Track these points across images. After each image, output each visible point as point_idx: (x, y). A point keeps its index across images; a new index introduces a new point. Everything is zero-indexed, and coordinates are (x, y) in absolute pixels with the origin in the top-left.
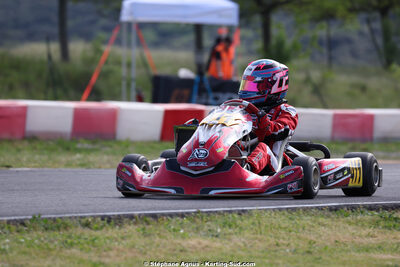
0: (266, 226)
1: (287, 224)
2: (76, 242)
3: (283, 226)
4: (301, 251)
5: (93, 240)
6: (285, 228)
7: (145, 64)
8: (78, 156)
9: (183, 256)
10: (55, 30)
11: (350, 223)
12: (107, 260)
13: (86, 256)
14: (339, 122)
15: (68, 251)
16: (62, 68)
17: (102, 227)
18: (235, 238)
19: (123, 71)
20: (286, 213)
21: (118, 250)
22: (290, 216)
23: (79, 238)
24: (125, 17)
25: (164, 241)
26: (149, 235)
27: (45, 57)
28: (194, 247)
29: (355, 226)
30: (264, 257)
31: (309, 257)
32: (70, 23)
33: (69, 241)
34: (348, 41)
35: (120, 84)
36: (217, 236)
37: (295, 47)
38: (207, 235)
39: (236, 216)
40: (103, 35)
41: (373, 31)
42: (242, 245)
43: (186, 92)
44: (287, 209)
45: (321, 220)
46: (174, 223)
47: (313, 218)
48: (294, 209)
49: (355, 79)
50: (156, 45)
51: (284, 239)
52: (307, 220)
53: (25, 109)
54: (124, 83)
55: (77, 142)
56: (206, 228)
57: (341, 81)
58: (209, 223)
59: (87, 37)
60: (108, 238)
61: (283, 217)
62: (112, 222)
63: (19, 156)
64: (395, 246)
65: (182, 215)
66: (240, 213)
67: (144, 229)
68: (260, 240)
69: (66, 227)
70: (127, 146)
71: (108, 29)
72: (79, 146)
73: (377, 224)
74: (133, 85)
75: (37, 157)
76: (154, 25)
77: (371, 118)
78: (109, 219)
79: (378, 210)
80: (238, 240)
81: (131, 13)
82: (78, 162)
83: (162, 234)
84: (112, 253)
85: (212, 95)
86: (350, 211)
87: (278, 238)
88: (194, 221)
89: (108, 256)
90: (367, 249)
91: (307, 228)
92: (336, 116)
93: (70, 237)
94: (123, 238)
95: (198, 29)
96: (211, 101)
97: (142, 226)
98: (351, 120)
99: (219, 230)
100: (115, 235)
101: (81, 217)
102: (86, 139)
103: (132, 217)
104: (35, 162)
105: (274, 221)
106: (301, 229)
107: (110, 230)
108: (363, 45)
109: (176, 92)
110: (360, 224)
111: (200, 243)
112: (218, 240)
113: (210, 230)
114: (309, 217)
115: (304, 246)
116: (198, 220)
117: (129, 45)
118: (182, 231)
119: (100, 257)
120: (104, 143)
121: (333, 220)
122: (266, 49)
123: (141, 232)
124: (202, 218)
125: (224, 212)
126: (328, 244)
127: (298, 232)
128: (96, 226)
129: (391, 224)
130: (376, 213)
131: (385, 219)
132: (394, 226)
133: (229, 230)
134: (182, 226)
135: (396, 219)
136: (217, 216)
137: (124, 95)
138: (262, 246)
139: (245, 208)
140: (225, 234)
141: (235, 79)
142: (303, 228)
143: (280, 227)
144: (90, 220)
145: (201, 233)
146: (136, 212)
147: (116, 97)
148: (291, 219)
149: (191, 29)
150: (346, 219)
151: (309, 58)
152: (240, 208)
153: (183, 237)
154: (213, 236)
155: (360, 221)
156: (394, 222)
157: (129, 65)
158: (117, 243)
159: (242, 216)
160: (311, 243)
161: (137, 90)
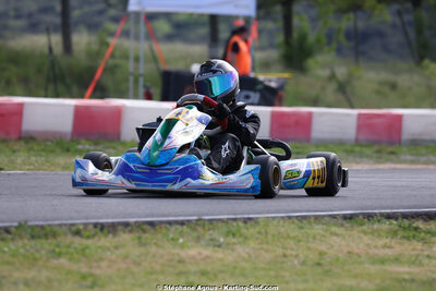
0: (274, 236)
1: (295, 232)
2: (64, 250)
3: (292, 235)
4: (310, 263)
5: (83, 250)
6: (294, 238)
7: (154, 59)
9: (181, 267)
10: (58, 20)
11: (365, 233)
12: (98, 272)
13: (74, 267)
14: (364, 123)
15: (56, 262)
16: (64, 61)
17: (94, 236)
18: (239, 248)
19: (131, 66)
20: (296, 221)
21: (110, 261)
22: (301, 225)
23: (69, 247)
24: (133, 7)
25: (161, 251)
26: (145, 245)
28: (193, 258)
29: (370, 236)
30: (270, 269)
31: (319, 270)
32: (75, 14)
33: (57, 250)
34: (381, 34)
35: (127, 80)
36: (219, 246)
37: (318, 41)
38: (209, 245)
39: (241, 224)
40: (112, 27)
41: (403, 24)
42: (246, 256)
44: (297, 217)
45: (334, 229)
46: (173, 231)
47: (325, 227)
48: (304, 217)
49: (384, 76)
50: (169, 38)
51: (292, 249)
52: (318, 229)
53: (21, 105)
54: (131, 79)
55: (79, 144)
56: (207, 237)
57: (369, 77)
58: (211, 232)
59: (93, 27)
60: (100, 247)
61: (292, 226)
62: (105, 231)
63: (13, 158)
64: (413, 258)
65: (182, 223)
66: (246, 221)
67: (139, 238)
68: (266, 251)
69: (54, 235)
71: (116, 20)
72: (80, 147)
73: (394, 234)
74: (141, 80)
75: (33, 159)
76: (167, 16)
77: (399, 117)
78: (102, 227)
79: (396, 219)
80: (242, 251)
81: (139, 3)
83: (160, 243)
84: (104, 264)
86: (366, 220)
87: (286, 249)
88: (195, 230)
89: (99, 267)
90: (383, 261)
91: (318, 237)
92: (360, 116)
93: (58, 246)
94: (116, 248)
95: (214, 20)
97: (137, 235)
99: (222, 240)
100: (108, 245)
101: (72, 225)
102: (88, 140)
103: (127, 224)
104: (31, 164)
105: (282, 230)
106: (311, 239)
107: (103, 239)
108: (396, 39)
109: (188, 89)
110: (377, 234)
111: (200, 254)
112: (220, 250)
113: (212, 240)
114: (321, 226)
115: (313, 257)
116: (200, 229)
117: (137, 38)
118: (181, 240)
119: (91, 267)
120: (107, 144)
121: (347, 229)
122: (287, 42)
123: (136, 241)
124: (204, 226)
125: (229, 219)
126: (340, 255)
127: (308, 242)
128: (87, 233)
129: (411, 234)
130: (395, 222)
131: (404, 228)
132: (414, 237)
133: (232, 240)
134: (181, 234)
135: (416, 229)
136: (220, 224)
137: (131, 93)
138: (268, 256)
139: (251, 216)
140: (228, 244)
141: (252, 75)
142: (314, 238)
143: (289, 237)
144: (81, 227)
145: (203, 242)
146: (132, 220)
147: (122, 95)
148: (301, 228)
149: (206, 19)
150: (361, 228)
151: (333, 53)
152: (246, 216)
153: (182, 246)
154: (215, 246)
155: (377, 230)
156: (414, 233)
157: (137, 59)
158: (109, 253)
159: (249, 225)
160: (321, 254)
161: (145, 86)
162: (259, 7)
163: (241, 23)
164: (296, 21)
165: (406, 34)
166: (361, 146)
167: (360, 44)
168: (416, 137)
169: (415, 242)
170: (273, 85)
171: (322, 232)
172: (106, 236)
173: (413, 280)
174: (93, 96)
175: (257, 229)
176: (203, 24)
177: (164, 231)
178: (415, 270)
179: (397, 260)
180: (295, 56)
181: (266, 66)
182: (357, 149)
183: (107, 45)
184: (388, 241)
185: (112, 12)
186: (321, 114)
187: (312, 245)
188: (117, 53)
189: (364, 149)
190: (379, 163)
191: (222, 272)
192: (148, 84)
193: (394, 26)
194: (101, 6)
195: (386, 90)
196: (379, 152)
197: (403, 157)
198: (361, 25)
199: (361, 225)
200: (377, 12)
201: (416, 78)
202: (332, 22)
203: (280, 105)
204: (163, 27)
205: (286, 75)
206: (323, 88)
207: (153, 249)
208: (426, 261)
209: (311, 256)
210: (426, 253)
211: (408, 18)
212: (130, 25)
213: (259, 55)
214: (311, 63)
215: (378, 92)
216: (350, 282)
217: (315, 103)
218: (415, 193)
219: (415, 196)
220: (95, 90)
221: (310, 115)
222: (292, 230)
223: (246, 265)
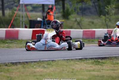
0: (60, 65)
5: (8, 70)
6: (65, 65)
7: (28, 17)
8: (7, 44)
9: (35, 74)
11: (85, 63)
12: (12, 76)
14: (85, 33)
16: (3, 18)
17: (11, 66)
19: (21, 19)
24: (21, 3)
25: (29, 70)
28: (38, 71)
30: (59, 74)
31: (72, 74)
32: (6, 5)
33: (1, 70)
34: (89, 9)
35: (20, 23)
36: (45, 68)
37: (72, 11)
39: (51, 62)
40: (16, 8)
41: (95, 6)
42: (53, 70)
43: (39, 25)
44: (66, 59)
45: (76, 62)
46: (32, 64)
47: (74, 62)
48: (68, 59)
49: (90, 20)
50: (32, 11)
51: (65, 68)
52: (72, 62)
56: (42, 65)
57: (86, 20)
58: (43, 64)
59: (10, 8)
60: (12, 69)
61: (65, 62)
62: (14, 64)
64: (98, 70)
65: (35, 62)
66: (52, 61)
67: (23, 66)
68: (58, 69)
70: (21, 41)
71: (17, 6)
72: (7, 41)
73: (93, 63)
74: (24, 22)
76: (31, 5)
77: (94, 31)
78: (13, 63)
80: (51, 69)
81: (23, 2)
82: (7, 46)
84: (14, 74)
85: (47, 26)
86: (85, 60)
88: (38, 64)
89: (13, 74)
90: (90, 71)
91: (72, 65)
92: (84, 31)
93: (1, 69)
94: (17, 69)
96: (47, 27)
97: (23, 65)
98: (88, 32)
99: (46, 66)
100: (15, 68)
101: (5, 63)
102: (9, 39)
103: (20, 63)
105: (62, 63)
106: (70, 65)
107: (13, 67)
108: (93, 10)
109: (37, 25)
111: (40, 70)
112: (45, 69)
113: (43, 66)
114: (73, 62)
116: (40, 63)
117: (22, 11)
118: (35, 67)
119: (10, 75)
120: (15, 40)
121: (80, 62)
122: (63, 11)
124: (41, 63)
125: (48, 60)
126: (78, 70)
128: (9, 65)
129: (97, 63)
130: (93, 60)
131: (96, 62)
132: (98, 64)
133: (48, 66)
134: (35, 65)
135: (99, 62)
136: (45, 62)
137: (21, 26)
139: (54, 59)
140: (48, 67)
142: (71, 65)
143: (64, 65)
144: (7, 64)
145: (41, 67)
146: (21, 61)
147: (19, 27)
148: (67, 62)
149: (41, 6)
150: (84, 62)
151: (76, 14)
152: (52, 59)
153: (35, 68)
154: (44, 68)
155: (88, 62)
156: (98, 63)
157: (22, 17)
158: (15, 71)
159: (53, 62)
160: (73, 69)
161: (25, 24)
162: (55, 2)
164: (66, 5)
165: (96, 8)
166: (84, 39)
167: (83, 11)
168: (99, 37)
169: (99, 66)
171: (73, 63)
172: (14, 66)
173: (98, 76)
174: (10, 28)
176: (41, 7)
177: (30, 64)
178: (99, 73)
179: (94, 70)
180: (66, 15)
181: (58, 18)
183: (14, 13)
184: (91, 65)
185: (16, 4)
186: (73, 31)
187: (71, 67)
188: (17, 15)
190: (89, 44)
191: (46, 75)
192: (26, 24)
193: (93, 6)
194: (13, 3)
195: (91, 24)
196: (89, 41)
197: (95, 42)
198: (83, 6)
199: (84, 61)
200: (88, 2)
201: (99, 20)
202: (76, 6)
204: (30, 8)
205: (63, 20)
206: (74, 24)
207: (27, 69)
208: (102, 71)
209: (70, 70)
210: (102, 68)
211: (96, 4)
212: (20, 8)
213: (56, 15)
214: (70, 17)
215: (88, 24)
216: (81, 77)
217: (71, 28)
218: (98, 52)
219: (99, 53)
220: (11, 26)
221: (70, 31)
222: (65, 63)
223: (52, 73)
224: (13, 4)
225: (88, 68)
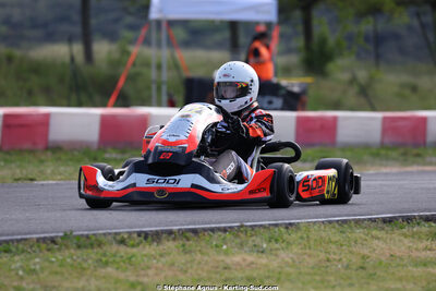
0: (316, 240)
1: (337, 237)
2: (111, 260)
3: (333, 239)
4: (354, 267)
5: (130, 259)
6: (336, 242)
7: (176, 66)
9: (227, 274)
10: (78, 29)
11: (405, 236)
12: (145, 280)
13: (122, 276)
14: (389, 126)
15: (103, 271)
17: (138, 244)
18: (282, 254)
19: (153, 74)
20: (337, 226)
21: (157, 268)
22: (341, 229)
25: (206, 258)
26: (190, 252)
27: (67, 59)
28: (238, 264)
29: (411, 239)
30: (315, 274)
31: (363, 273)
32: (93, 22)
33: (104, 259)
34: (396, 37)
35: (149, 88)
36: (262, 252)
37: (338, 44)
38: (252, 251)
39: (282, 229)
42: (290, 261)
44: (337, 221)
45: (374, 232)
46: (217, 238)
47: (366, 231)
48: (345, 222)
49: (405, 78)
50: (187, 44)
51: (335, 254)
52: (359, 233)
53: (47, 116)
54: (154, 87)
55: (105, 152)
56: (250, 243)
57: (390, 80)
58: (254, 238)
59: (112, 36)
60: (145, 255)
61: (333, 230)
62: (150, 239)
63: (42, 168)
65: (225, 230)
66: (287, 226)
67: (183, 245)
68: (310, 256)
69: (100, 245)
71: (133, 28)
72: (107, 156)
74: (164, 89)
75: (62, 169)
76: (184, 23)
77: (424, 120)
78: (145, 236)
80: (286, 256)
81: (161, 10)
83: (204, 250)
84: (151, 272)
86: (405, 223)
87: (329, 253)
88: (237, 236)
89: (147, 275)
90: (425, 264)
91: (359, 241)
92: (385, 119)
93: (105, 255)
94: (161, 256)
95: (233, 26)
97: (181, 242)
98: (401, 123)
99: (265, 246)
100: (153, 253)
101: (116, 234)
103: (170, 232)
104: (60, 174)
105: (324, 234)
106: (353, 243)
107: (148, 247)
110: (417, 237)
111: (244, 260)
112: (264, 256)
113: (255, 246)
114: (361, 230)
115: (356, 261)
116: (242, 235)
118: (225, 247)
119: (137, 276)
121: (387, 233)
122: (308, 47)
123: (181, 249)
124: (246, 233)
125: (270, 225)
126: (383, 259)
127: (350, 246)
128: (132, 242)
130: (434, 225)
133: (275, 245)
134: (225, 241)
136: (262, 230)
137: (154, 100)
138: (312, 261)
139: (292, 221)
140: (271, 250)
141: (275, 80)
142: (356, 242)
143: (330, 241)
144: (126, 236)
145: (246, 249)
146: (175, 228)
147: (145, 102)
148: (342, 232)
149: (226, 25)
150: (400, 231)
151: (354, 57)
152: (287, 222)
153: (226, 253)
154: (258, 251)
155: (417, 233)
157: (159, 67)
158: (155, 261)
159: (290, 230)
160: (364, 258)
161: (168, 94)
163: (262, 28)
164: (315, 22)
166: (387, 149)
167: (378, 47)
170: (296, 89)
171: (362, 235)
172: (151, 244)
174: (116, 105)
175: (299, 234)
177: (207, 238)
180: (316, 60)
181: (287, 71)
182: (383, 152)
183: (128, 53)
184: (426, 243)
186: (346, 118)
187: (354, 249)
189: (390, 153)
191: (269, 277)
192: (171, 91)
193: (410, 28)
195: (407, 92)
196: (405, 154)
197: (428, 159)
198: (381, 28)
199: (401, 228)
202: (351, 27)
203: (304, 109)
204: (180, 34)
205: (308, 80)
206: (344, 92)
207: (198, 256)
209: (354, 260)
211: (426, 19)
213: (282, 60)
214: (331, 67)
215: (398, 95)
216: (395, 285)
217: (337, 106)
220: (118, 99)
221: (335, 119)
222: (332, 234)
223: (288, 269)
224: (117, 21)
225: (418, 254)
